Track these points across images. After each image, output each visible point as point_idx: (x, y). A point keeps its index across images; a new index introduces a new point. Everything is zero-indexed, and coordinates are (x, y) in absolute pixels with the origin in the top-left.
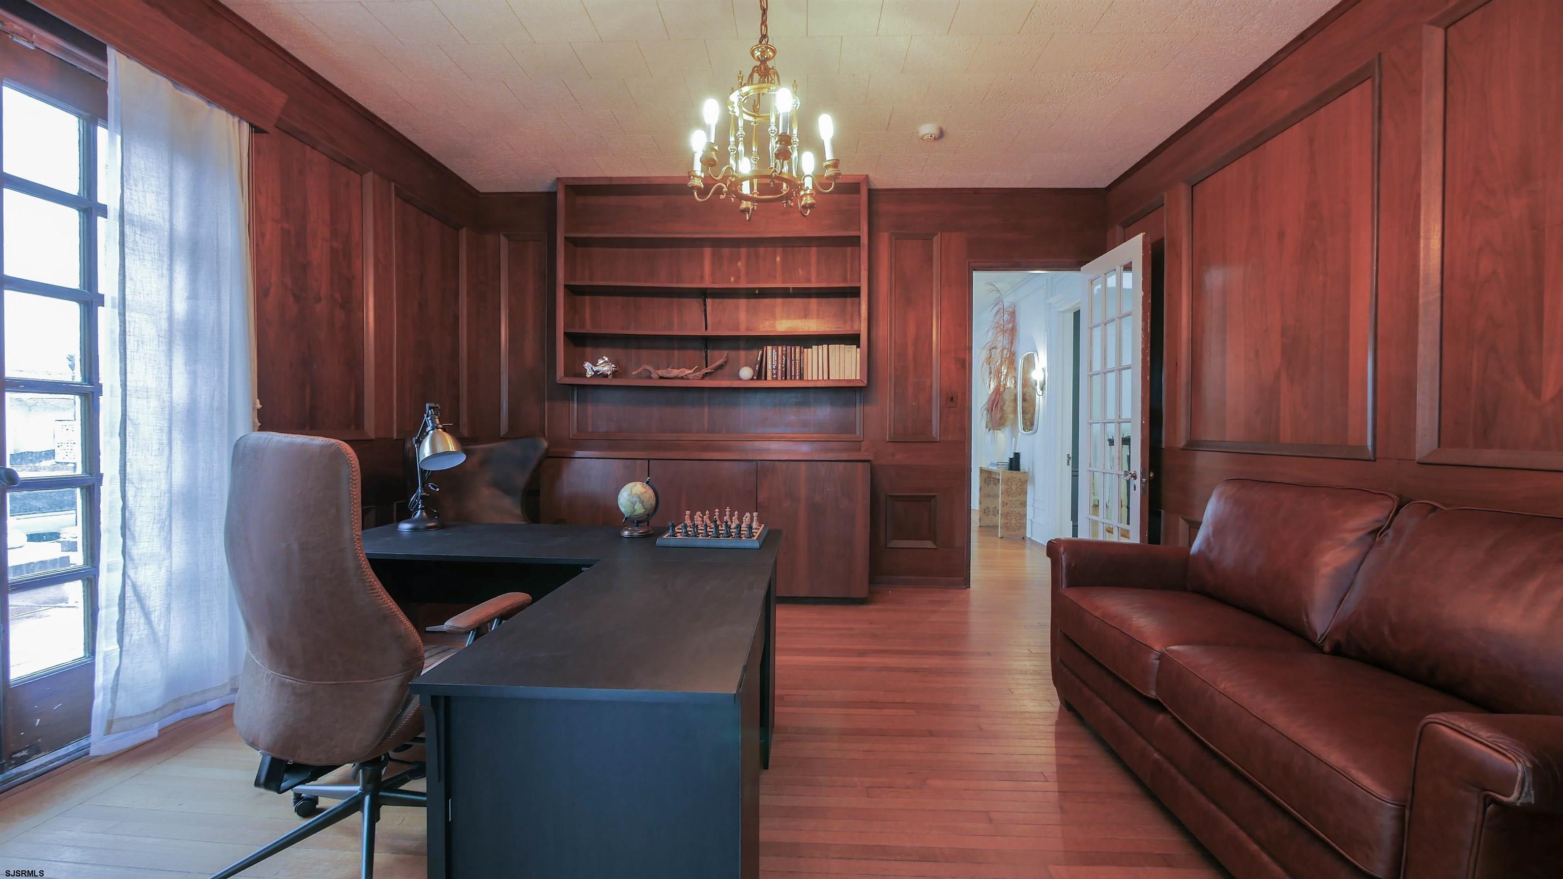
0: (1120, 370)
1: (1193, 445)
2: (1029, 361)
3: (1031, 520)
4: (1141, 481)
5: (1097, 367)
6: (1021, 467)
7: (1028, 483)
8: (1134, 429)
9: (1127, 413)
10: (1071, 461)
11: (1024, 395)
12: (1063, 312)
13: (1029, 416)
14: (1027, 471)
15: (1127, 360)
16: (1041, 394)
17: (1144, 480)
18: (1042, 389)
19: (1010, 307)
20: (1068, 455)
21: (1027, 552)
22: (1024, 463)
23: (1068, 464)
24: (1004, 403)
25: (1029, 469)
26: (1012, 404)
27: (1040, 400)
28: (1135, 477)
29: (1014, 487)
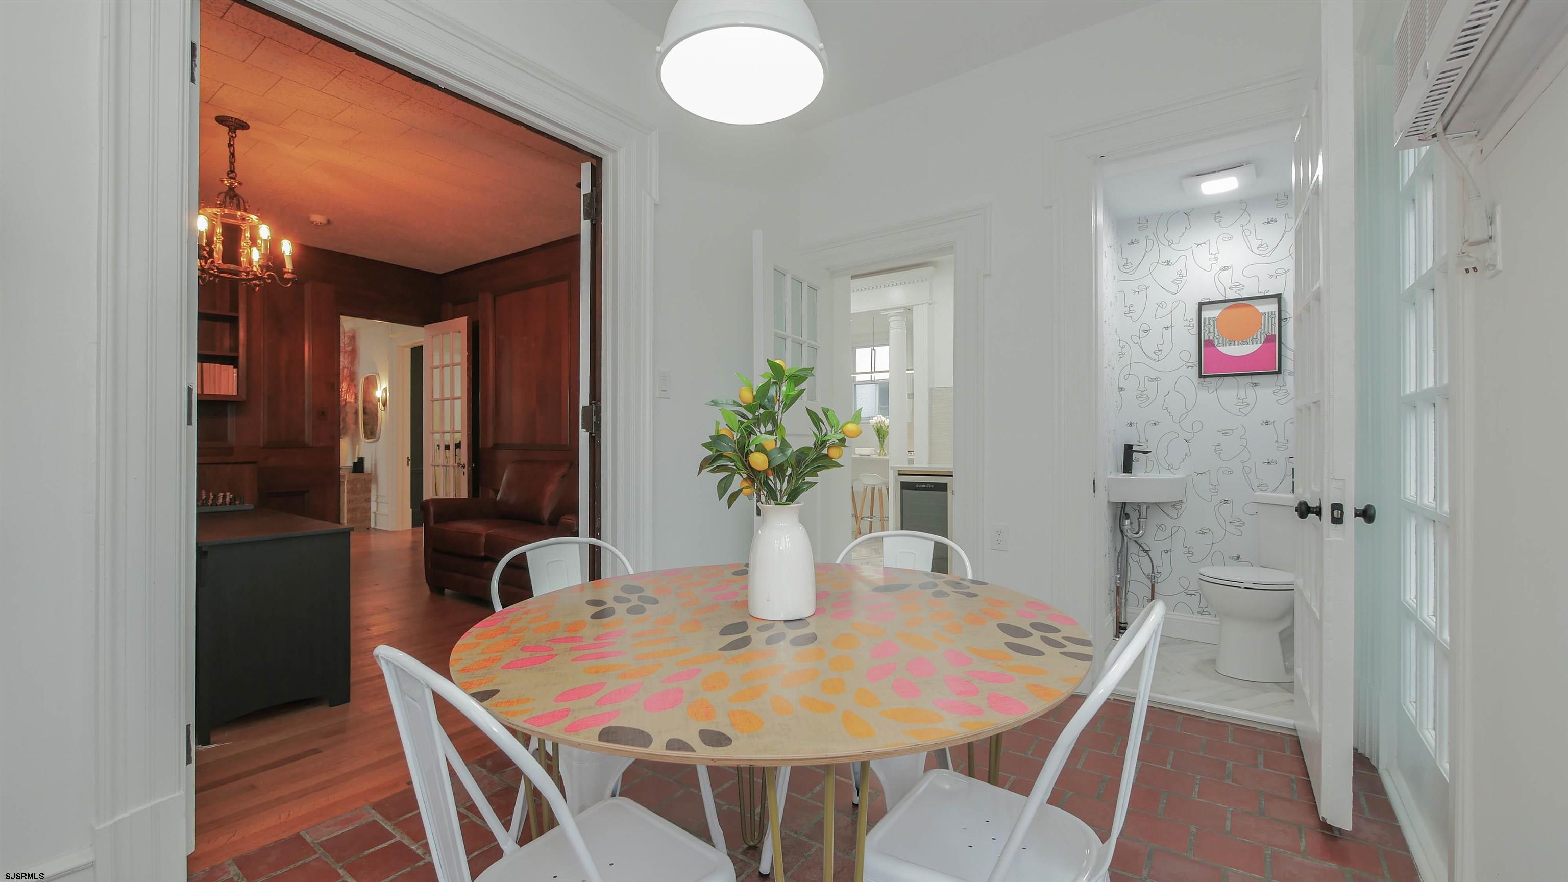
0: (454, 398)
1: (496, 446)
2: (371, 382)
3: (374, 513)
4: (468, 469)
5: (437, 395)
6: (365, 470)
7: (372, 482)
8: (462, 437)
9: (458, 427)
10: (410, 463)
11: (364, 409)
12: (403, 347)
13: (370, 427)
14: (369, 472)
15: (458, 393)
16: (383, 409)
17: (469, 468)
18: (385, 405)
19: (349, 332)
20: (408, 458)
21: (372, 536)
22: (367, 465)
23: (408, 465)
24: (346, 415)
25: (371, 470)
26: (353, 416)
27: (382, 414)
28: (464, 467)
29: (359, 486)
